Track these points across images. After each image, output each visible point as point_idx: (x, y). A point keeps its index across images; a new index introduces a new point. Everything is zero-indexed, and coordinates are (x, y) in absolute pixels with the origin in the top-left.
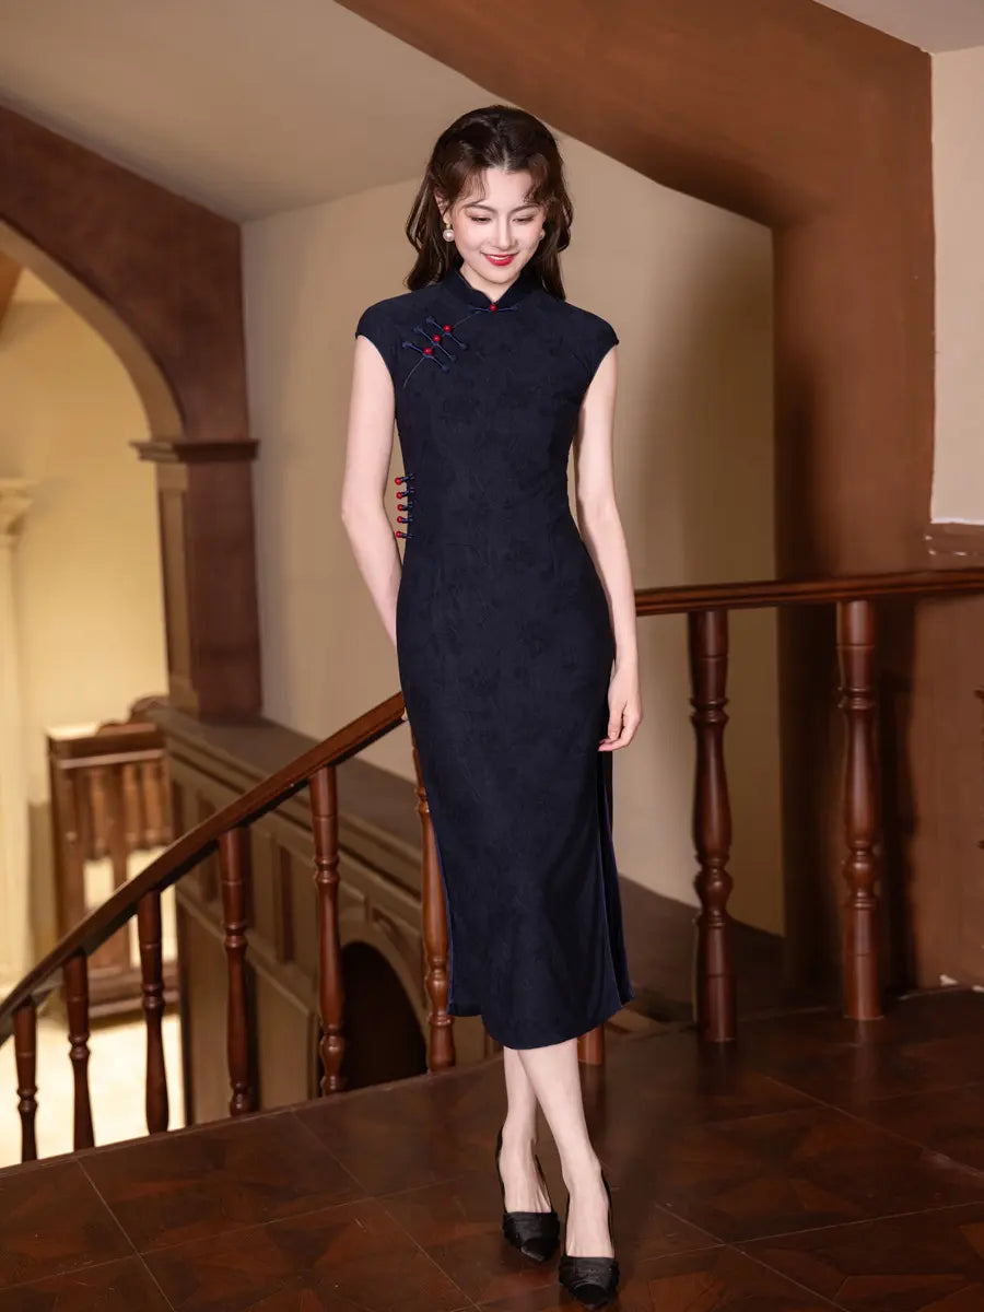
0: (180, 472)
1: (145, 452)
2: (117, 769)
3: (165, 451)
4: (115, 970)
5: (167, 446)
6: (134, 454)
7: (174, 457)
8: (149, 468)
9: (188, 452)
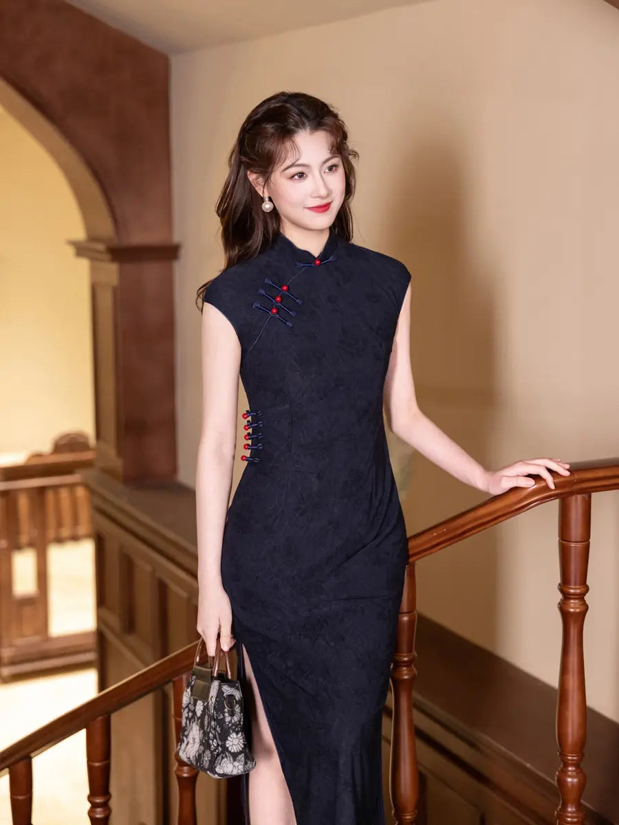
0: (111, 271)
1: (81, 250)
2: (42, 490)
3: (99, 252)
4: (36, 639)
5: (101, 247)
6: (70, 251)
7: (107, 257)
8: (84, 264)
9: (121, 254)
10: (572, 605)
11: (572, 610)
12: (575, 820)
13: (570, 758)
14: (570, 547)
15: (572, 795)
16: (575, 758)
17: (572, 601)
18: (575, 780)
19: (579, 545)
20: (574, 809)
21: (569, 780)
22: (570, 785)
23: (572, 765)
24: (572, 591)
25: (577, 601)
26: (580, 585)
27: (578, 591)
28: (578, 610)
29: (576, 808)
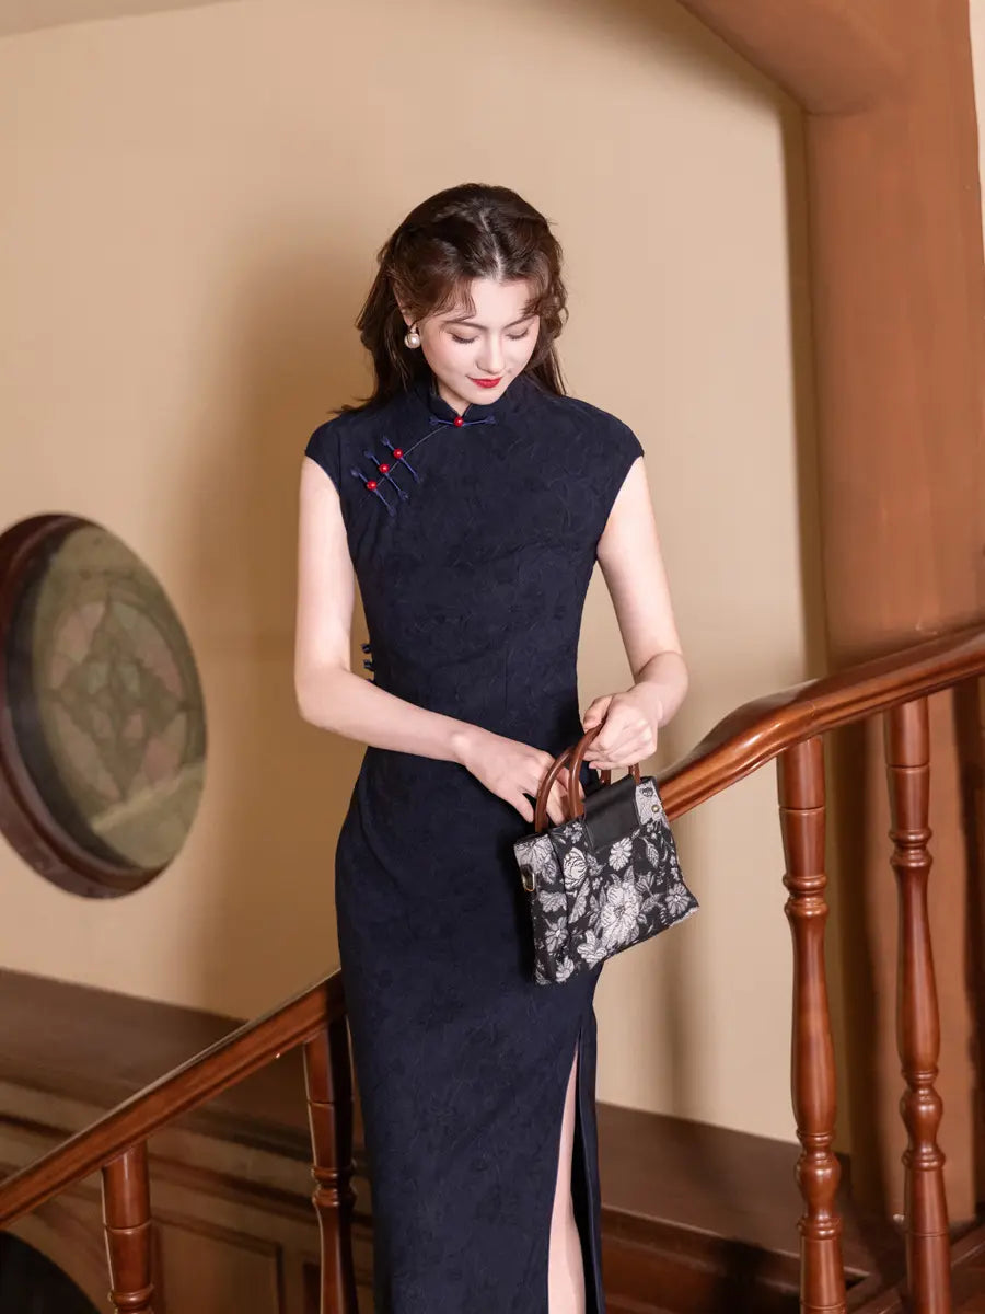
10: (809, 906)
11: (809, 913)
12: (831, 1231)
13: (818, 1139)
14: (801, 817)
15: (825, 1195)
16: (826, 1138)
17: (808, 899)
18: (828, 1171)
19: (814, 813)
20: (827, 1217)
21: (820, 1172)
22: (820, 1180)
23: (821, 1150)
24: (808, 884)
25: (814, 899)
26: (817, 873)
27: (817, 883)
28: (817, 912)
29: (829, 1214)
